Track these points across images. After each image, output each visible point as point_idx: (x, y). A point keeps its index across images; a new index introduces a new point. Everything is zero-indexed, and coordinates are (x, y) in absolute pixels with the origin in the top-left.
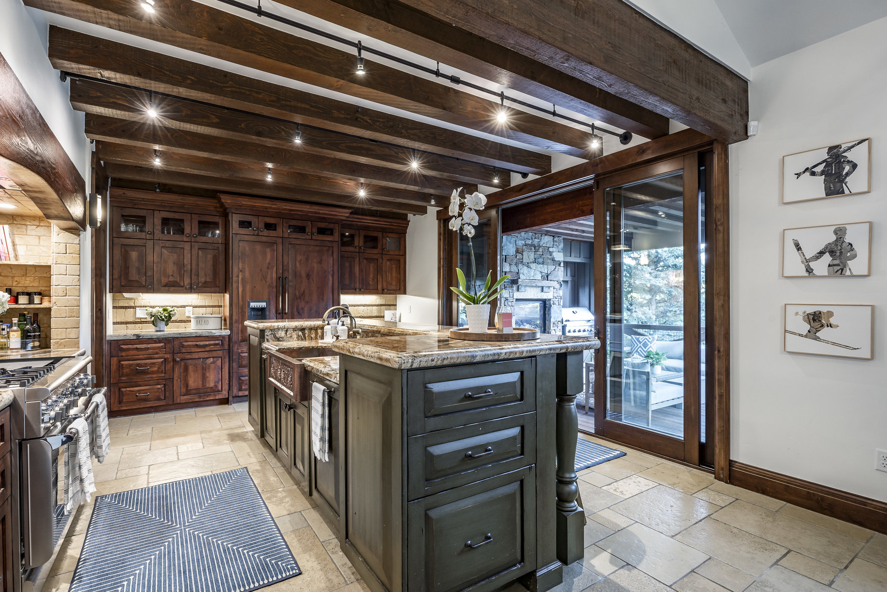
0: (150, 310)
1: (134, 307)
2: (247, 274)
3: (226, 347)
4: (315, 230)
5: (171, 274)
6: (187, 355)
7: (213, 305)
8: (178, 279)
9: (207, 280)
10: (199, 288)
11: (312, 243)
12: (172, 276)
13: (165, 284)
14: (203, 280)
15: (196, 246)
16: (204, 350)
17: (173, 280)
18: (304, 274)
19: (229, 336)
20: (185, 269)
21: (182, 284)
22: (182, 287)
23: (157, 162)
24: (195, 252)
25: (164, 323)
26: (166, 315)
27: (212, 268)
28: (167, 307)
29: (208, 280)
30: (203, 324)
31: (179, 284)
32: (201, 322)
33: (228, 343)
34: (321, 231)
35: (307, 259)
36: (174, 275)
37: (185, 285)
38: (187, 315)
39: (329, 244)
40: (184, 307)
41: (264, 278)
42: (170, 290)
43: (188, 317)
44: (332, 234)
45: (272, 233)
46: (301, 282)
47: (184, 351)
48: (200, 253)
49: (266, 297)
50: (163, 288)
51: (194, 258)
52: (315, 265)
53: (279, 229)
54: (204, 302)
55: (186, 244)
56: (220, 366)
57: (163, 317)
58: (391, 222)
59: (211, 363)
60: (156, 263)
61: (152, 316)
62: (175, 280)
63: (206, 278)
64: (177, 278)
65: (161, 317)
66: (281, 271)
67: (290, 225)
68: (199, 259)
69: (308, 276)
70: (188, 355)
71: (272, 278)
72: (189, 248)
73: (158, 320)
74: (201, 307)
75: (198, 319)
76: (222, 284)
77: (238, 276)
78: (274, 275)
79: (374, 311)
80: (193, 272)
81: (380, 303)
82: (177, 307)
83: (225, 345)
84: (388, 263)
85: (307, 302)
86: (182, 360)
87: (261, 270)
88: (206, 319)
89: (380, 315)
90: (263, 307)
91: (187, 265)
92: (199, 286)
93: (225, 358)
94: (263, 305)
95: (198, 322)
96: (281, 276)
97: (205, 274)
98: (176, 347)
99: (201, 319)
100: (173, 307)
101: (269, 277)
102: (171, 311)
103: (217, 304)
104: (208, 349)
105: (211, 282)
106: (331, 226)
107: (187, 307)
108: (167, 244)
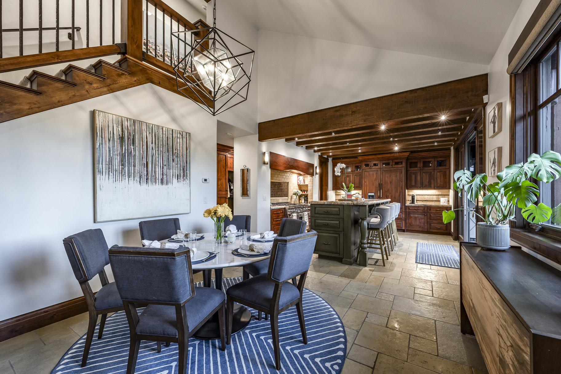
1: (340, 195)
2: (367, 183)
4: (394, 163)
11: (393, 169)
14: (356, 186)
15: (354, 174)
18: (389, 182)
23: (360, 151)
24: (354, 176)
27: (359, 181)
29: (358, 186)
34: (397, 163)
35: (390, 176)
39: (400, 168)
41: (373, 184)
44: (402, 164)
45: (377, 167)
46: (388, 185)
48: (355, 177)
49: (374, 192)
51: (354, 178)
52: (394, 178)
53: (379, 165)
58: (438, 153)
60: (343, 181)
66: (380, 181)
67: (383, 163)
69: (391, 183)
71: (376, 184)
72: (352, 175)
77: (365, 184)
78: (377, 183)
79: (435, 198)
81: (438, 194)
84: (438, 174)
85: (390, 193)
87: (372, 181)
89: (438, 200)
91: (351, 181)
94: (373, 194)
96: (379, 183)
97: (357, 184)
101: (375, 184)
106: (401, 160)
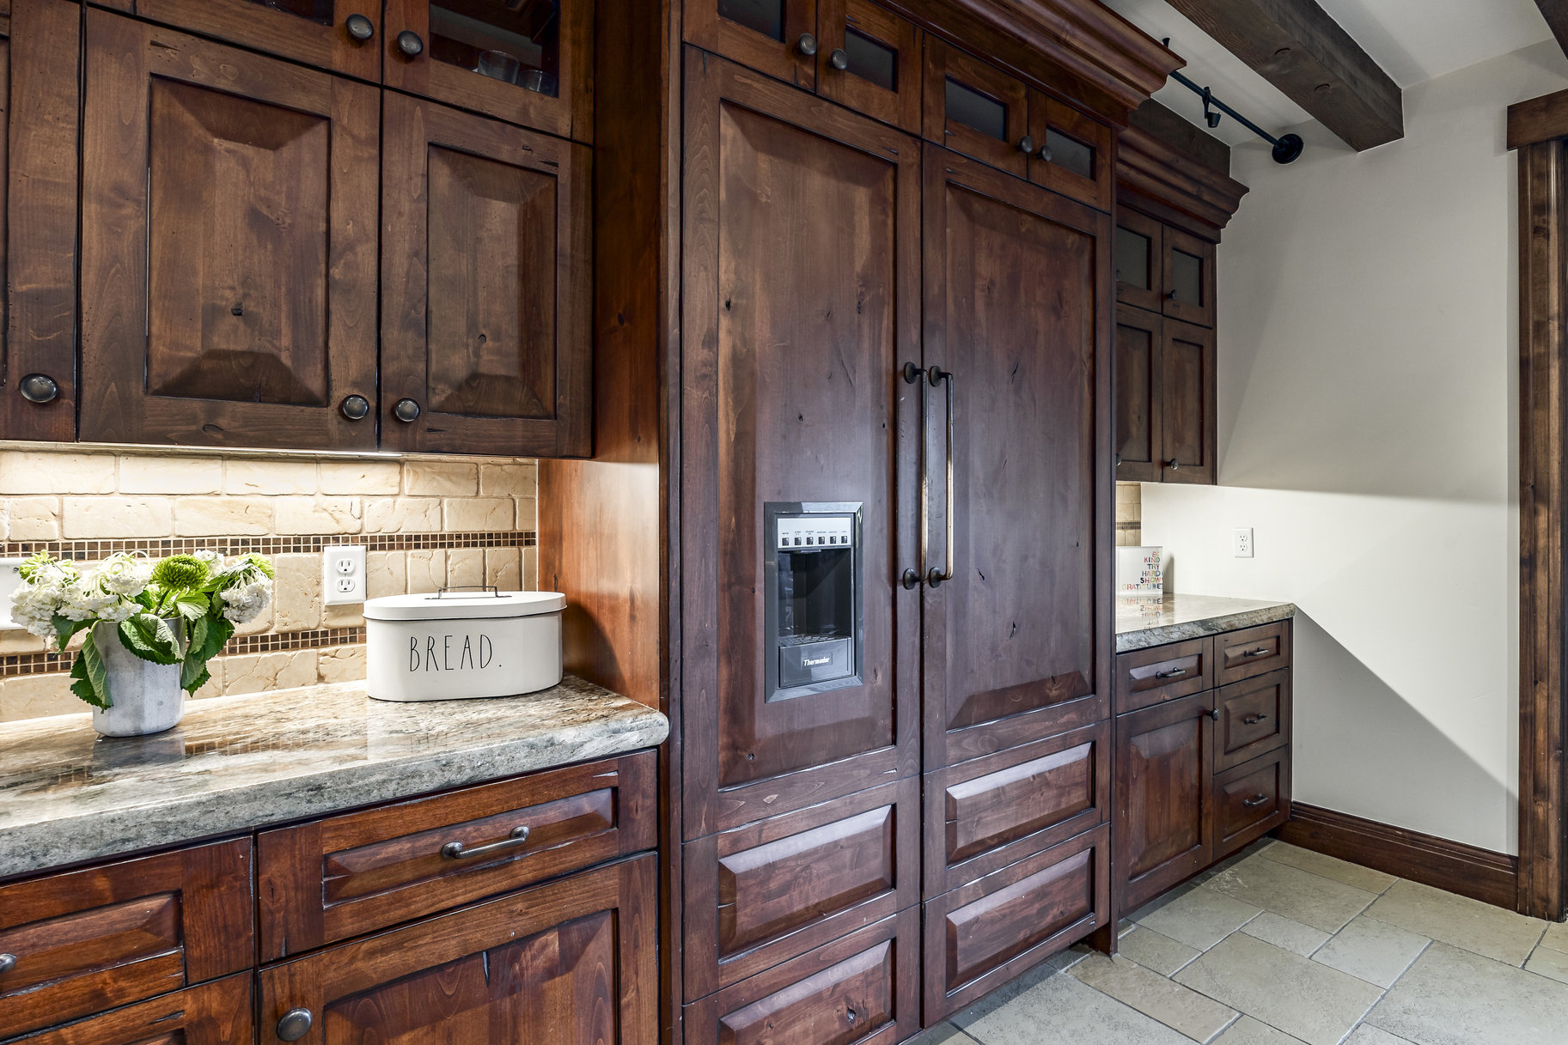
0: (53, 574)
2: (760, 329)
3: (644, 828)
5: (229, 298)
6: (372, 954)
7: (487, 529)
8: (285, 341)
9: (483, 369)
10: (432, 420)
11: (1031, 200)
12: (238, 312)
13: (176, 371)
14: (457, 363)
15: (414, 123)
16: (504, 884)
17: (241, 346)
19: (662, 751)
20: (336, 272)
21: (315, 385)
22: (310, 401)
24: (404, 162)
25: (170, 674)
26: (189, 611)
27: (514, 283)
28: (199, 556)
29: (490, 363)
30: (454, 661)
31: (287, 376)
32: (439, 649)
33: (651, 802)
36: (250, 306)
37: (339, 393)
38: (331, 594)
39: (1085, 222)
40: (312, 543)
42: (222, 422)
43: (336, 609)
47: (349, 926)
48: (441, 174)
50: (165, 401)
51: (399, 203)
53: (908, 87)
54: (434, 513)
55: (347, 92)
56: (608, 979)
57: (166, 633)
59: (551, 973)
60: (101, 200)
61: (63, 625)
62: (262, 345)
63: (477, 355)
64: (277, 333)
65: (147, 631)
66: (915, 335)
68: (436, 218)
69: (1017, 373)
70: (384, 951)
71: (876, 371)
72: (364, 127)
73: (120, 655)
74: (417, 541)
75: (421, 633)
76: (571, 397)
77: (711, 341)
78: (883, 352)
80: (395, 302)
82: (268, 545)
83: (640, 816)
86: (330, 1007)
87: (829, 317)
88: (475, 630)
90: (839, 543)
91: (350, 247)
92: (436, 400)
93: (636, 910)
94: (839, 534)
95: (422, 648)
96: (915, 360)
97: (472, 325)
98: (284, 903)
99: (438, 631)
100: (239, 545)
101: (864, 361)
102: (230, 581)
103: (508, 528)
104: (526, 868)
105: (508, 379)
107: (330, 550)
108: (197, 64)
